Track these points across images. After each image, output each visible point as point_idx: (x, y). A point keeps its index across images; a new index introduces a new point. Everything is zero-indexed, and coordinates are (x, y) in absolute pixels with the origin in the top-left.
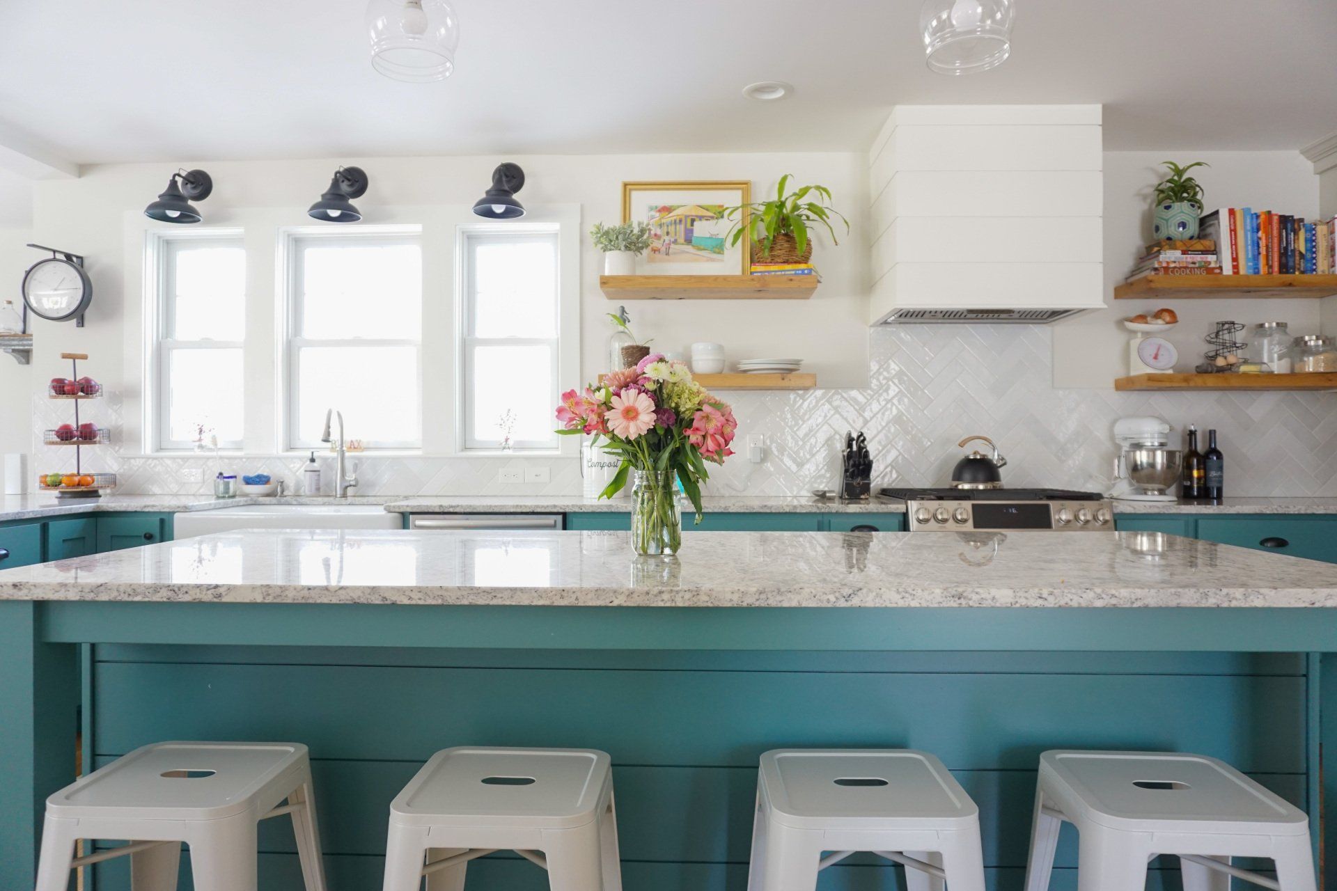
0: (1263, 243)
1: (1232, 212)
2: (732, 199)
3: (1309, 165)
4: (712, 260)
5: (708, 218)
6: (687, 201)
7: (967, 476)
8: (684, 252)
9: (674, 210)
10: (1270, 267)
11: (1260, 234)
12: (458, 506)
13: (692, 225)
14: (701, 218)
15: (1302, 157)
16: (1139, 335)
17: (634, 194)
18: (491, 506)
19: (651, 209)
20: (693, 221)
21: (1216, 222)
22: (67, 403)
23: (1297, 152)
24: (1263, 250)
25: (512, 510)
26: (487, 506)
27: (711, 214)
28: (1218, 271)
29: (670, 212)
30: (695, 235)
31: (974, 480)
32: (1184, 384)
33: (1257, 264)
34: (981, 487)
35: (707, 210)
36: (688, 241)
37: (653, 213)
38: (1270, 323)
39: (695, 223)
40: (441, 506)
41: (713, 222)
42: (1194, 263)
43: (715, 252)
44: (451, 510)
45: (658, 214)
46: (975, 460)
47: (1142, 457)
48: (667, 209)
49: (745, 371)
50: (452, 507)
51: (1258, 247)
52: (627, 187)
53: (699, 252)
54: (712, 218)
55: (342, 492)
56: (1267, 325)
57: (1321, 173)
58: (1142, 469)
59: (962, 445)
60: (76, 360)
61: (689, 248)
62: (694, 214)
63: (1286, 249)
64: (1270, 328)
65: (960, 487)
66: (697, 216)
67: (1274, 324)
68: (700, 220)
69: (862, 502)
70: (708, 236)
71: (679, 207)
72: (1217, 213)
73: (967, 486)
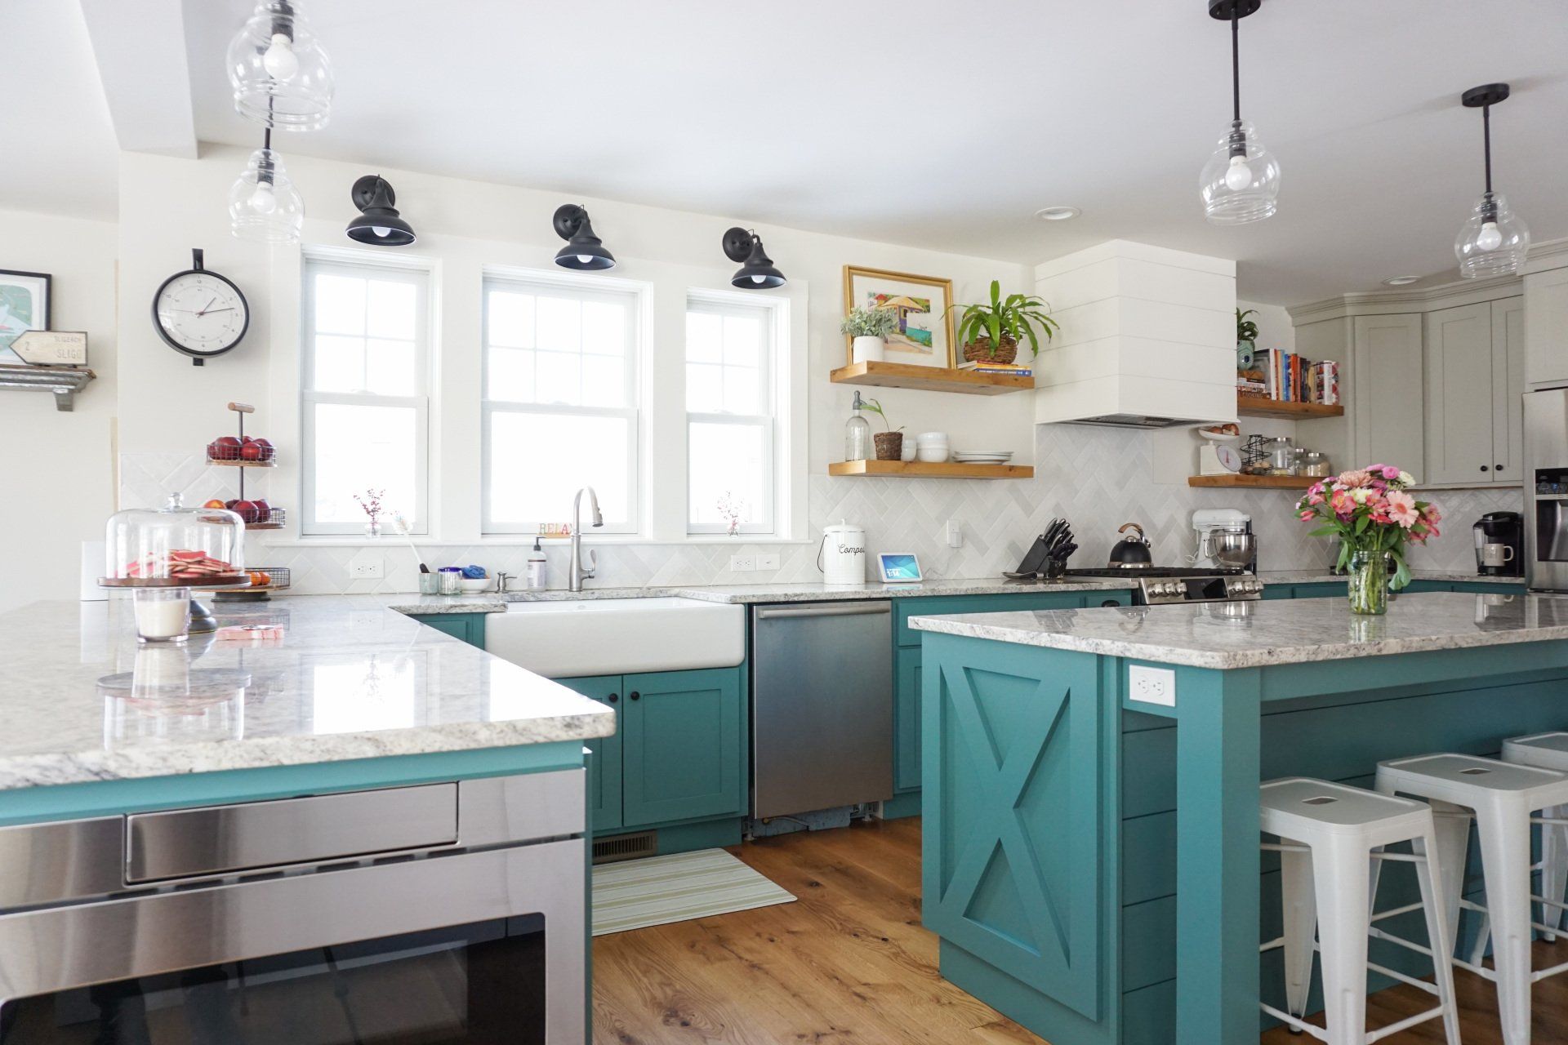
0: (1292, 378)
1: (1276, 351)
2: (935, 295)
3: (1290, 319)
4: (921, 351)
5: (918, 311)
6: (902, 292)
7: (1128, 557)
8: (900, 341)
9: (890, 299)
10: (1296, 397)
11: (1290, 371)
12: (802, 594)
13: (905, 316)
14: (912, 310)
15: (1286, 313)
16: (1211, 442)
17: (856, 278)
18: (832, 593)
19: (870, 295)
20: (905, 312)
21: (1265, 358)
22: (229, 471)
23: (1283, 308)
24: (1292, 383)
25: (851, 597)
26: (829, 593)
27: (920, 307)
28: (1268, 396)
29: (886, 301)
30: (908, 325)
31: (1135, 561)
32: (1254, 484)
33: (1287, 393)
34: (1141, 566)
35: (917, 303)
36: (903, 331)
37: (872, 299)
38: (1282, 438)
39: (908, 314)
40: (786, 595)
41: (922, 315)
42: (1254, 389)
43: (925, 345)
44: (796, 599)
45: (876, 302)
46: (1132, 543)
47: (1230, 541)
48: (883, 298)
49: (960, 462)
50: (796, 595)
51: (1289, 381)
52: (852, 271)
53: (912, 343)
54: (921, 310)
55: (579, 585)
56: (1279, 439)
57: (1296, 327)
58: (1230, 549)
59: (1121, 531)
60: (244, 414)
61: (903, 338)
62: (906, 305)
63: (1303, 383)
64: (1282, 441)
65: (1123, 567)
66: (909, 308)
67: (1284, 439)
68: (912, 312)
69: (1059, 581)
70: (918, 328)
71: (893, 296)
72: (1267, 351)
73: (1128, 566)
